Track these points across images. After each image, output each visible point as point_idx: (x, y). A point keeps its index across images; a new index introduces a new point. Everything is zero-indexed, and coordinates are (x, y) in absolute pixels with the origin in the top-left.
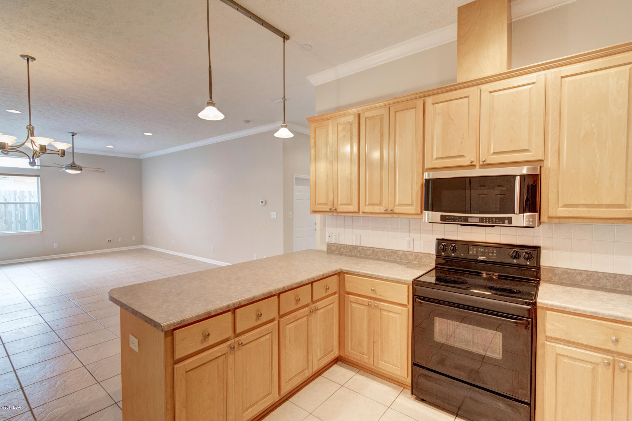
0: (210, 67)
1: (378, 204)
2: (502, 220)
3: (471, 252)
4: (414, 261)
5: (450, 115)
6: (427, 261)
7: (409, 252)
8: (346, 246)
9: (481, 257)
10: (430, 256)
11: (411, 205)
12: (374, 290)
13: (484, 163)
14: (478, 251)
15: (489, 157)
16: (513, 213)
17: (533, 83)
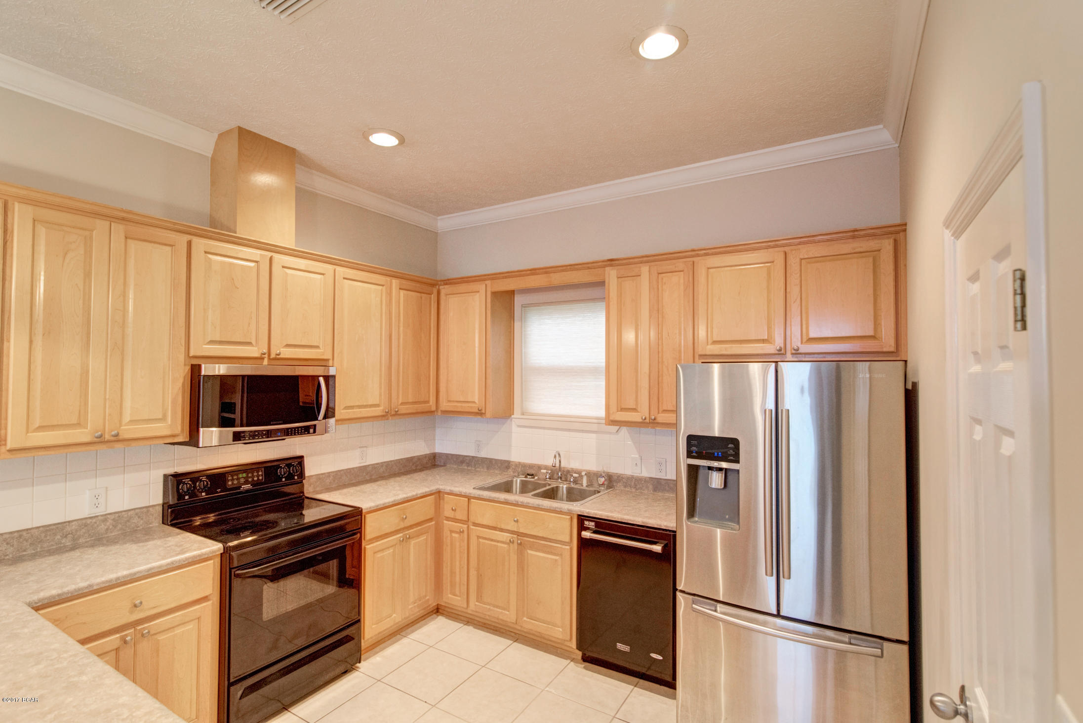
1: (73, 425)
2: (307, 428)
3: (230, 483)
4: (111, 532)
5: (233, 279)
6: (142, 521)
7: (97, 516)
9: (244, 486)
10: (148, 511)
11: (163, 419)
12: (141, 603)
13: (278, 356)
14: (238, 479)
15: (282, 349)
16: (317, 419)
17: (323, 274)
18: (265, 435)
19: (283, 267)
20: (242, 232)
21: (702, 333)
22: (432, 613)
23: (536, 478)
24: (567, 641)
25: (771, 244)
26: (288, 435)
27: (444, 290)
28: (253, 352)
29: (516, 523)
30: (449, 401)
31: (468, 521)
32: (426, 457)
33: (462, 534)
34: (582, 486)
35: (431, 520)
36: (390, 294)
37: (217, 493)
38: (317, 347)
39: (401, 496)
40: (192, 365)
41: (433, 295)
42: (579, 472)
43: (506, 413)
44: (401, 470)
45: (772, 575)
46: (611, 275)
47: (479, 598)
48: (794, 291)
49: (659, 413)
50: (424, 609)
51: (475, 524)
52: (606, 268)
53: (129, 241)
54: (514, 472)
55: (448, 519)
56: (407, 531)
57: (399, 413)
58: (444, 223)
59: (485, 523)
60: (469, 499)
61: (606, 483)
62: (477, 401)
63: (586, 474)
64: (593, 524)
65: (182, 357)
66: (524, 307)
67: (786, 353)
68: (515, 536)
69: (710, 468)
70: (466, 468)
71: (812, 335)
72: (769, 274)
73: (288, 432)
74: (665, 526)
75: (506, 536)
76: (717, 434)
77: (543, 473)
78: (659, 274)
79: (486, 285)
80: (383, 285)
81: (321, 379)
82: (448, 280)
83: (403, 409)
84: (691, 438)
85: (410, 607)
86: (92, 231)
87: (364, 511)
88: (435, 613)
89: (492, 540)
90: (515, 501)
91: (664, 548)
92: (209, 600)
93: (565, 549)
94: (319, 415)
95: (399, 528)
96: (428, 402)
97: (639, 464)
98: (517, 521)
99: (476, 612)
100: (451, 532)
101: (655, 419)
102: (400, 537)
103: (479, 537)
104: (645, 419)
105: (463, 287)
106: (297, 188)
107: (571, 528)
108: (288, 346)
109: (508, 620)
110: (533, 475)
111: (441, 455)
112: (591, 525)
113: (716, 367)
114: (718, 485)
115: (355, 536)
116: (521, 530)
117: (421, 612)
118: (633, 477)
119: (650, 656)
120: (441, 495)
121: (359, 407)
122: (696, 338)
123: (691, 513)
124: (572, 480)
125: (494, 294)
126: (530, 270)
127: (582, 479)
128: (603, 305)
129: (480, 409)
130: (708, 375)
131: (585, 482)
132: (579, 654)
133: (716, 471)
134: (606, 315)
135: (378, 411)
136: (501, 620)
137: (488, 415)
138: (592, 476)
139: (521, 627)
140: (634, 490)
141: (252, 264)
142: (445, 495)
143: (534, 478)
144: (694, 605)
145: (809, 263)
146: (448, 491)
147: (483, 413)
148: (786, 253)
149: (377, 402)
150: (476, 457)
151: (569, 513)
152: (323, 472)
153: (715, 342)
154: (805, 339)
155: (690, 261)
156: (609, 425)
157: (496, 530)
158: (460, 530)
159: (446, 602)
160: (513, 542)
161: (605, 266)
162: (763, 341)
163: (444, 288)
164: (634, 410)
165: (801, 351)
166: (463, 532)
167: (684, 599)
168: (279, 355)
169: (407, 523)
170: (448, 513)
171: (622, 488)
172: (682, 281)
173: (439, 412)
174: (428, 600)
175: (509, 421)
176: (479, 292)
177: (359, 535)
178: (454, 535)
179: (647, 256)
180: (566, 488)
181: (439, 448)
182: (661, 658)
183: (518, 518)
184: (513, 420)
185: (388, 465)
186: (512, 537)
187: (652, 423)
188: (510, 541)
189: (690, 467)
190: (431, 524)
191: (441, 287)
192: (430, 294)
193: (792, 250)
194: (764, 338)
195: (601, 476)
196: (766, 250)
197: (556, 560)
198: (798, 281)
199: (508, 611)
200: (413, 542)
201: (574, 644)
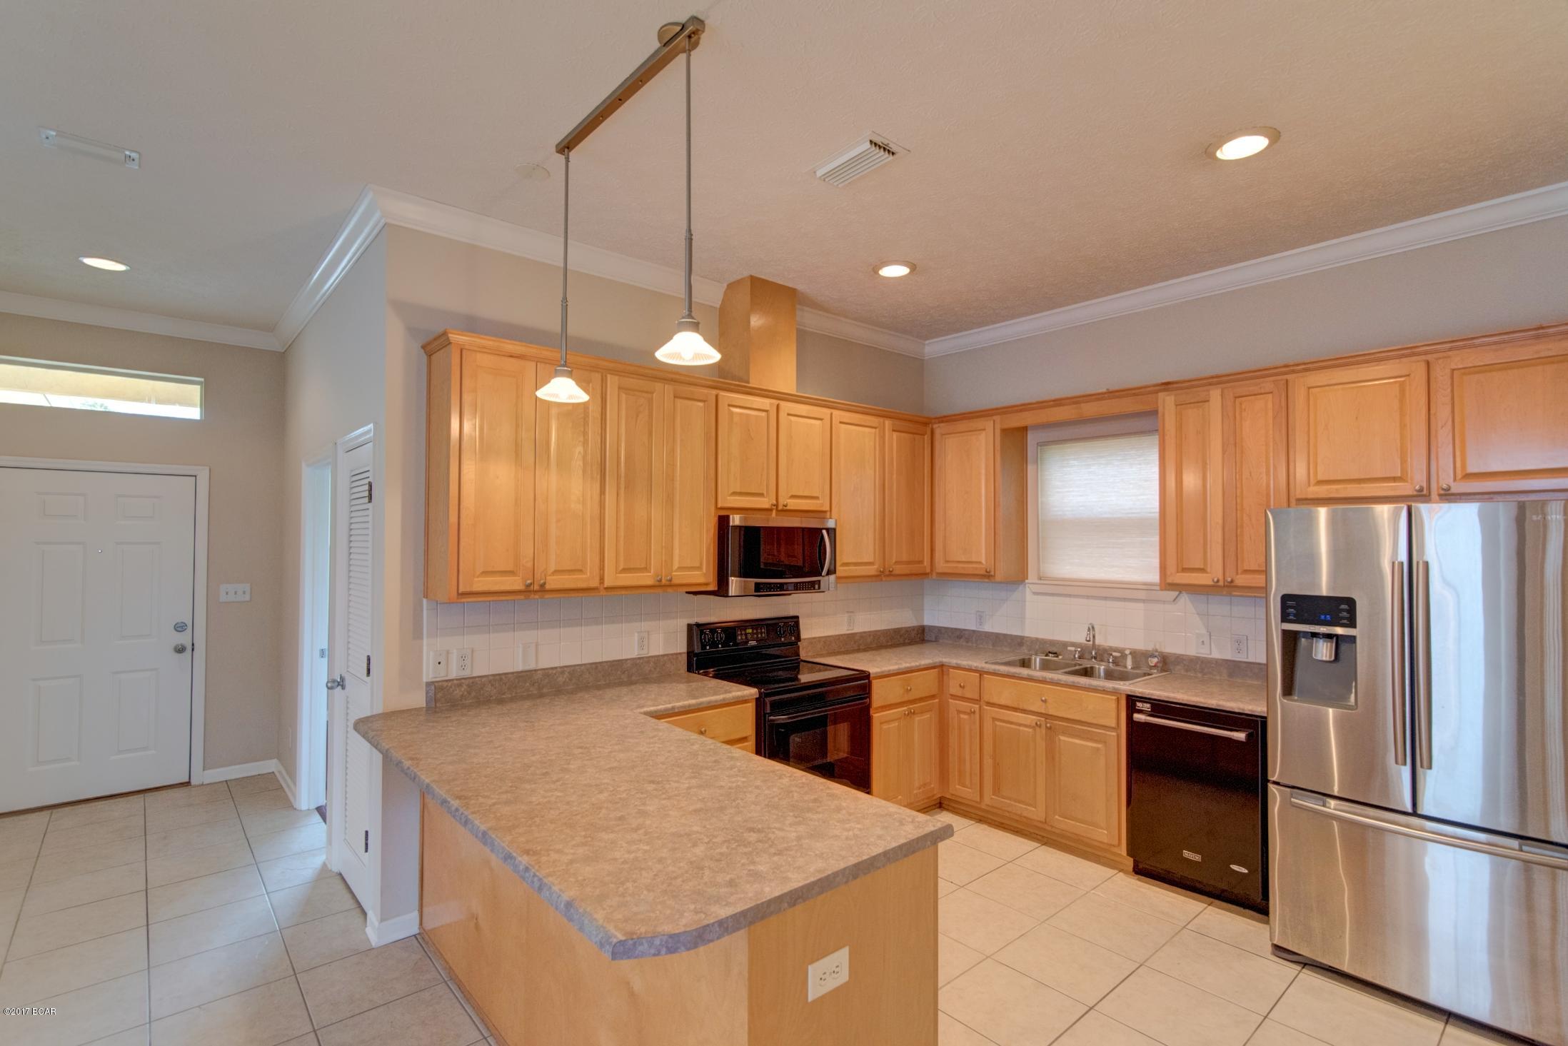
0: (689, 230)
1: (642, 568)
2: (813, 583)
3: (740, 638)
5: (749, 430)
6: (673, 667)
7: (643, 657)
8: (497, 677)
9: (751, 642)
10: (677, 658)
11: (699, 568)
12: (705, 731)
13: (785, 508)
14: (746, 634)
15: (788, 501)
16: (820, 575)
17: (821, 419)
18: (779, 588)
19: (789, 415)
20: (754, 383)
21: (1300, 471)
22: (934, 807)
23: (1060, 657)
24: (1114, 846)
25: (1406, 352)
26: (797, 590)
27: (939, 429)
28: (764, 503)
29: (1044, 704)
30: (947, 562)
31: (980, 701)
32: (914, 630)
33: (972, 715)
34: (1126, 667)
35: (933, 697)
36: (882, 437)
37: (729, 646)
38: (817, 498)
39: (905, 665)
40: (719, 516)
41: (926, 436)
42: (1121, 651)
43: (1019, 578)
44: (888, 642)
45: (1405, 764)
46: (1168, 402)
47: (997, 790)
48: (1442, 413)
49: (1237, 574)
50: (928, 798)
51: (989, 704)
52: (1160, 394)
53: (676, 399)
54: (1029, 651)
55: (954, 697)
56: (912, 704)
57: (893, 573)
58: (934, 348)
59: (1003, 702)
60: (980, 675)
61: (1160, 665)
62: (984, 562)
63: (1131, 653)
64: (1148, 705)
65: (713, 508)
66: (1041, 446)
67: (1430, 493)
68: (1043, 719)
69: (1314, 635)
70: (964, 644)
71: (1472, 469)
72: (1402, 392)
73: (797, 586)
74: (1249, 710)
75: (1032, 719)
76: (1324, 591)
77: (1070, 651)
78: (1236, 397)
79: (994, 421)
80: (875, 428)
81: (824, 532)
82: (945, 417)
83: (899, 569)
84: (1286, 599)
85: (915, 792)
86: (652, 393)
87: (871, 676)
88: (938, 808)
89: (1012, 723)
90: (1043, 677)
91: (1249, 736)
92: (747, 741)
93: (1110, 735)
94: (822, 571)
95: (903, 700)
96: (921, 562)
97: (1207, 641)
98: (1045, 701)
99: (993, 807)
100: (959, 712)
101: (1232, 581)
102: (905, 711)
103: (994, 719)
104: (1218, 581)
105: (962, 426)
106: (798, 330)
107: (1118, 711)
108: (793, 497)
109: (1035, 818)
110: (1056, 653)
111: (932, 628)
112: (1147, 707)
113: (1322, 513)
114: (1326, 656)
115: (865, 701)
116: (1052, 712)
117: (925, 801)
118: (1198, 658)
119: (1231, 869)
120: (945, 669)
121: (856, 564)
122: (1291, 478)
123: (1288, 690)
124: (1111, 660)
125: (1004, 431)
126: (1054, 401)
127: (1126, 659)
128: (1155, 439)
129: (988, 570)
130: (1311, 522)
131: (1129, 663)
132: (1130, 863)
133: (1323, 637)
134: (1160, 451)
135: (872, 570)
136: (1025, 817)
137: (999, 577)
138: (1140, 657)
139: (1052, 827)
140: (1200, 675)
141: (764, 414)
142: (951, 670)
143: (1057, 657)
144: (1292, 799)
145: (1464, 374)
146: (954, 665)
147: (992, 576)
148: (1428, 363)
149: (871, 560)
150: (978, 631)
151: (1115, 692)
152: (813, 636)
153: (1320, 483)
154: (1459, 475)
155: (1282, 380)
156: (1166, 590)
157: (1017, 712)
158: (971, 710)
159: (953, 795)
160: (1040, 726)
161: (1157, 392)
162: (1394, 479)
163: (939, 427)
164: (1202, 570)
165: (1453, 490)
166: (974, 712)
167: (1279, 791)
168: (786, 506)
169: (912, 696)
170: (954, 690)
171: (1183, 672)
172: (1270, 405)
173: (934, 574)
174: (933, 788)
175: (1021, 587)
176: (984, 430)
177: (868, 699)
178: (962, 716)
179: (1217, 377)
180: (1104, 669)
181: (929, 620)
182: (1246, 871)
183: (1047, 698)
184: (1027, 585)
185: (875, 634)
186: (1039, 720)
187: (1225, 589)
188: (1036, 724)
189: (1286, 633)
190: (934, 701)
191: (935, 426)
192: (924, 435)
193: (1437, 359)
194: (1396, 475)
195: (1153, 656)
196: (1398, 361)
197: (1098, 749)
198: (1448, 399)
199: (1035, 808)
200: (917, 719)
201: (1123, 850)
